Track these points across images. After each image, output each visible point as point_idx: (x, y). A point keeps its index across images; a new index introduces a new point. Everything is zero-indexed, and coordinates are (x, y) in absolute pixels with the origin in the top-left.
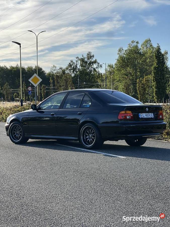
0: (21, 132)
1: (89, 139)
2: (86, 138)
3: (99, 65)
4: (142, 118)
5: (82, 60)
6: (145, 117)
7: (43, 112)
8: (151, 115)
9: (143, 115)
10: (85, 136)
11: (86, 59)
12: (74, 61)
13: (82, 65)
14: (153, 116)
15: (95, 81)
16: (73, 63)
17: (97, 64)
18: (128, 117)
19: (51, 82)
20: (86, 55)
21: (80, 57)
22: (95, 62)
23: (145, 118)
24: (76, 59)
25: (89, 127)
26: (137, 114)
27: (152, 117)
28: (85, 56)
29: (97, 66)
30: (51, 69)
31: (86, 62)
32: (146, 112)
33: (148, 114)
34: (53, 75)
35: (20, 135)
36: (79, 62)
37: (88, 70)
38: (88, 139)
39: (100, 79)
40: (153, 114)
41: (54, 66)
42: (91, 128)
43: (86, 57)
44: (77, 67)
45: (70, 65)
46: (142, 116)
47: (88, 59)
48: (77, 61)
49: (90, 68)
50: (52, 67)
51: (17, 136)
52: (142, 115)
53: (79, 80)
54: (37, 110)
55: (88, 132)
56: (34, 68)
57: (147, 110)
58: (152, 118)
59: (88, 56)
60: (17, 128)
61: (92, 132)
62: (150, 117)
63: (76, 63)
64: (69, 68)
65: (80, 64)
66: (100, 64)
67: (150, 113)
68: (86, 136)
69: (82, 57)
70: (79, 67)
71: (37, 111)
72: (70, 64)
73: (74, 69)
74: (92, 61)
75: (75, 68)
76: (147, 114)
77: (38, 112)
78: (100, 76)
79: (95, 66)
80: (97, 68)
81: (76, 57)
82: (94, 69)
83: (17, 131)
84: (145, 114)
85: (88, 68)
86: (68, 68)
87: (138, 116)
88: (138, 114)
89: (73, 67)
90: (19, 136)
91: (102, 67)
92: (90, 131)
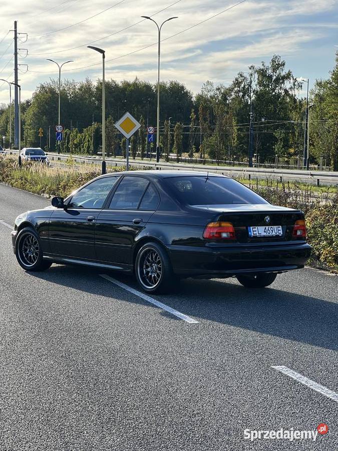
0: (37, 248)
1: (152, 273)
2: (146, 270)
3: (296, 83)
4: (255, 237)
5: (262, 73)
6: (264, 234)
7: (77, 213)
8: (277, 231)
9: (259, 231)
10: (144, 267)
11: (270, 71)
12: (246, 75)
13: (260, 83)
14: (281, 232)
15: (286, 115)
16: (243, 78)
17: (292, 81)
18: (224, 235)
19: (192, 118)
20: (270, 63)
21: (259, 66)
22: (288, 76)
23: (261, 237)
24: (250, 71)
25: (152, 250)
26: (245, 228)
27: (278, 234)
28: (268, 64)
29: (292, 84)
30: (202, 89)
31: (270, 77)
32: (264, 224)
33: (270, 227)
34: (206, 100)
35: (36, 254)
36: (256, 75)
37: (274, 93)
38: (150, 274)
39: (296, 111)
40: (280, 228)
41: (208, 82)
42: (155, 253)
43: (270, 66)
44: (251, 87)
45: (237, 83)
46: (255, 233)
47: (274, 70)
48: (251, 75)
49: (277, 88)
50: (204, 84)
51: (31, 256)
52: (256, 229)
53: (251, 113)
54: (65, 207)
55: (150, 259)
56: (168, 85)
57: (267, 221)
58: (277, 236)
59: (273, 64)
60: (30, 241)
61: (157, 260)
62: (274, 233)
63: (251, 78)
64: (236, 89)
65: (257, 81)
66: (299, 80)
67: (275, 227)
68: (147, 267)
69: (262, 67)
70: (255, 86)
71: (65, 210)
72: (237, 80)
73: (246, 91)
74: (283, 74)
75: (248, 88)
76: (267, 227)
77: (67, 211)
78: (297, 105)
79: (287, 85)
80: (291, 88)
81: (250, 67)
82: (286, 91)
83: (31, 247)
84: (264, 227)
85: (274, 90)
86: (233, 89)
87: (247, 232)
88: (247, 228)
89: (242, 86)
90: (33, 256)
91: (301, 87)
92: (154, 257)
